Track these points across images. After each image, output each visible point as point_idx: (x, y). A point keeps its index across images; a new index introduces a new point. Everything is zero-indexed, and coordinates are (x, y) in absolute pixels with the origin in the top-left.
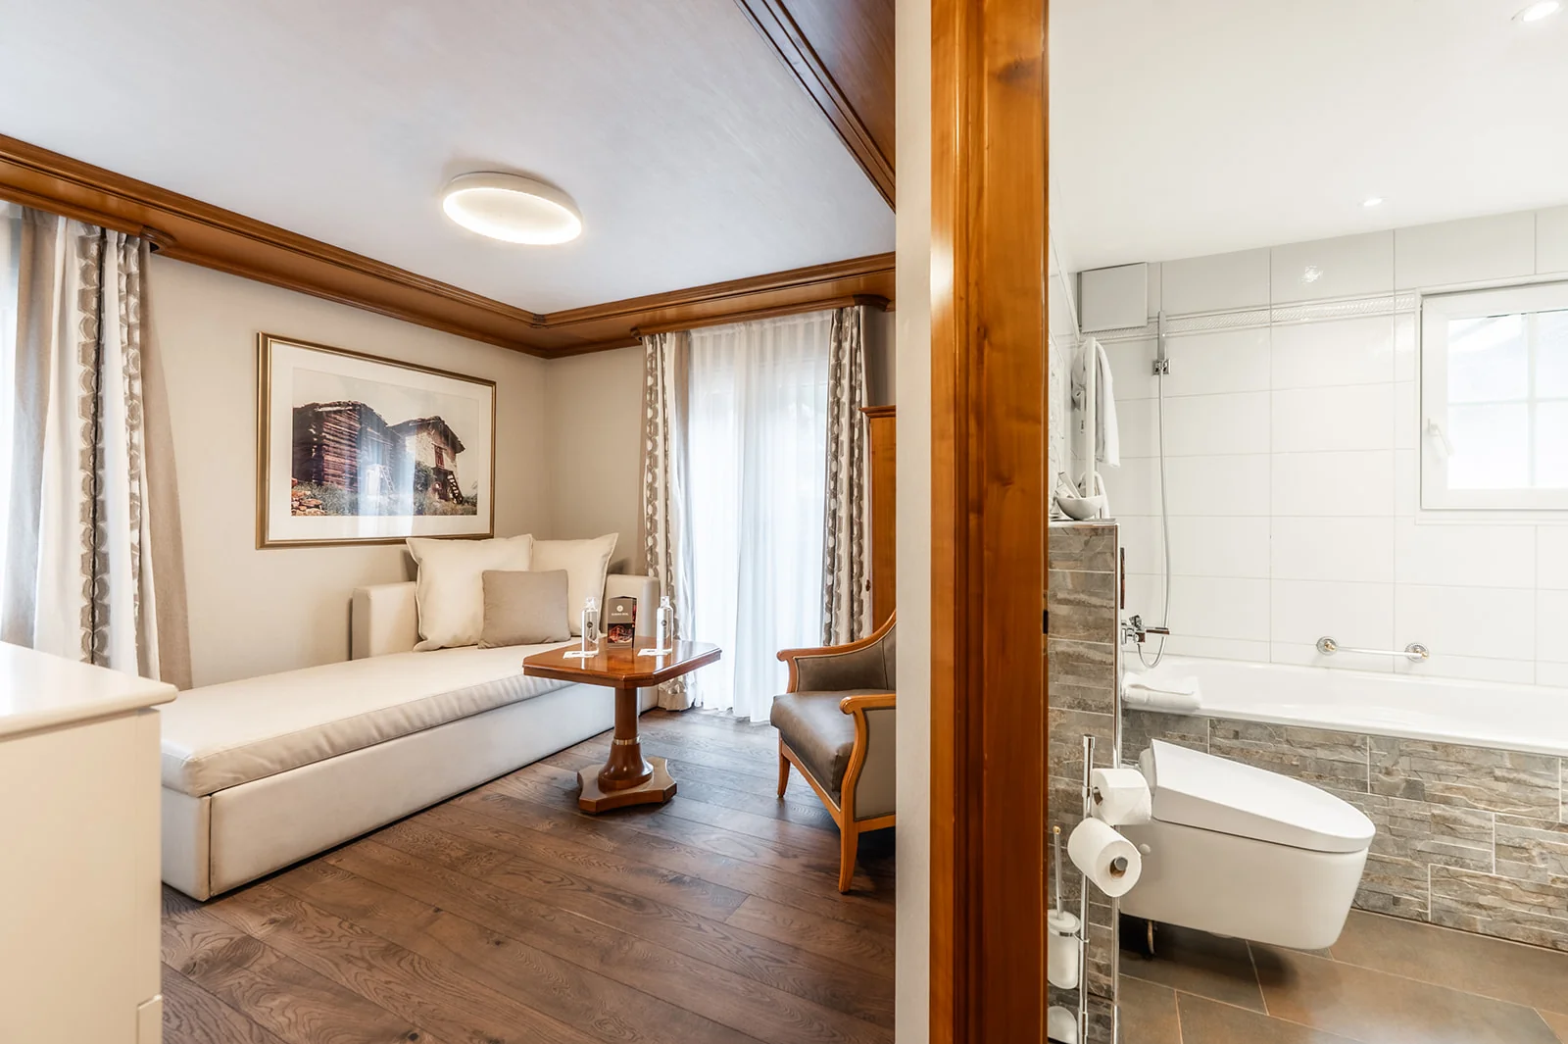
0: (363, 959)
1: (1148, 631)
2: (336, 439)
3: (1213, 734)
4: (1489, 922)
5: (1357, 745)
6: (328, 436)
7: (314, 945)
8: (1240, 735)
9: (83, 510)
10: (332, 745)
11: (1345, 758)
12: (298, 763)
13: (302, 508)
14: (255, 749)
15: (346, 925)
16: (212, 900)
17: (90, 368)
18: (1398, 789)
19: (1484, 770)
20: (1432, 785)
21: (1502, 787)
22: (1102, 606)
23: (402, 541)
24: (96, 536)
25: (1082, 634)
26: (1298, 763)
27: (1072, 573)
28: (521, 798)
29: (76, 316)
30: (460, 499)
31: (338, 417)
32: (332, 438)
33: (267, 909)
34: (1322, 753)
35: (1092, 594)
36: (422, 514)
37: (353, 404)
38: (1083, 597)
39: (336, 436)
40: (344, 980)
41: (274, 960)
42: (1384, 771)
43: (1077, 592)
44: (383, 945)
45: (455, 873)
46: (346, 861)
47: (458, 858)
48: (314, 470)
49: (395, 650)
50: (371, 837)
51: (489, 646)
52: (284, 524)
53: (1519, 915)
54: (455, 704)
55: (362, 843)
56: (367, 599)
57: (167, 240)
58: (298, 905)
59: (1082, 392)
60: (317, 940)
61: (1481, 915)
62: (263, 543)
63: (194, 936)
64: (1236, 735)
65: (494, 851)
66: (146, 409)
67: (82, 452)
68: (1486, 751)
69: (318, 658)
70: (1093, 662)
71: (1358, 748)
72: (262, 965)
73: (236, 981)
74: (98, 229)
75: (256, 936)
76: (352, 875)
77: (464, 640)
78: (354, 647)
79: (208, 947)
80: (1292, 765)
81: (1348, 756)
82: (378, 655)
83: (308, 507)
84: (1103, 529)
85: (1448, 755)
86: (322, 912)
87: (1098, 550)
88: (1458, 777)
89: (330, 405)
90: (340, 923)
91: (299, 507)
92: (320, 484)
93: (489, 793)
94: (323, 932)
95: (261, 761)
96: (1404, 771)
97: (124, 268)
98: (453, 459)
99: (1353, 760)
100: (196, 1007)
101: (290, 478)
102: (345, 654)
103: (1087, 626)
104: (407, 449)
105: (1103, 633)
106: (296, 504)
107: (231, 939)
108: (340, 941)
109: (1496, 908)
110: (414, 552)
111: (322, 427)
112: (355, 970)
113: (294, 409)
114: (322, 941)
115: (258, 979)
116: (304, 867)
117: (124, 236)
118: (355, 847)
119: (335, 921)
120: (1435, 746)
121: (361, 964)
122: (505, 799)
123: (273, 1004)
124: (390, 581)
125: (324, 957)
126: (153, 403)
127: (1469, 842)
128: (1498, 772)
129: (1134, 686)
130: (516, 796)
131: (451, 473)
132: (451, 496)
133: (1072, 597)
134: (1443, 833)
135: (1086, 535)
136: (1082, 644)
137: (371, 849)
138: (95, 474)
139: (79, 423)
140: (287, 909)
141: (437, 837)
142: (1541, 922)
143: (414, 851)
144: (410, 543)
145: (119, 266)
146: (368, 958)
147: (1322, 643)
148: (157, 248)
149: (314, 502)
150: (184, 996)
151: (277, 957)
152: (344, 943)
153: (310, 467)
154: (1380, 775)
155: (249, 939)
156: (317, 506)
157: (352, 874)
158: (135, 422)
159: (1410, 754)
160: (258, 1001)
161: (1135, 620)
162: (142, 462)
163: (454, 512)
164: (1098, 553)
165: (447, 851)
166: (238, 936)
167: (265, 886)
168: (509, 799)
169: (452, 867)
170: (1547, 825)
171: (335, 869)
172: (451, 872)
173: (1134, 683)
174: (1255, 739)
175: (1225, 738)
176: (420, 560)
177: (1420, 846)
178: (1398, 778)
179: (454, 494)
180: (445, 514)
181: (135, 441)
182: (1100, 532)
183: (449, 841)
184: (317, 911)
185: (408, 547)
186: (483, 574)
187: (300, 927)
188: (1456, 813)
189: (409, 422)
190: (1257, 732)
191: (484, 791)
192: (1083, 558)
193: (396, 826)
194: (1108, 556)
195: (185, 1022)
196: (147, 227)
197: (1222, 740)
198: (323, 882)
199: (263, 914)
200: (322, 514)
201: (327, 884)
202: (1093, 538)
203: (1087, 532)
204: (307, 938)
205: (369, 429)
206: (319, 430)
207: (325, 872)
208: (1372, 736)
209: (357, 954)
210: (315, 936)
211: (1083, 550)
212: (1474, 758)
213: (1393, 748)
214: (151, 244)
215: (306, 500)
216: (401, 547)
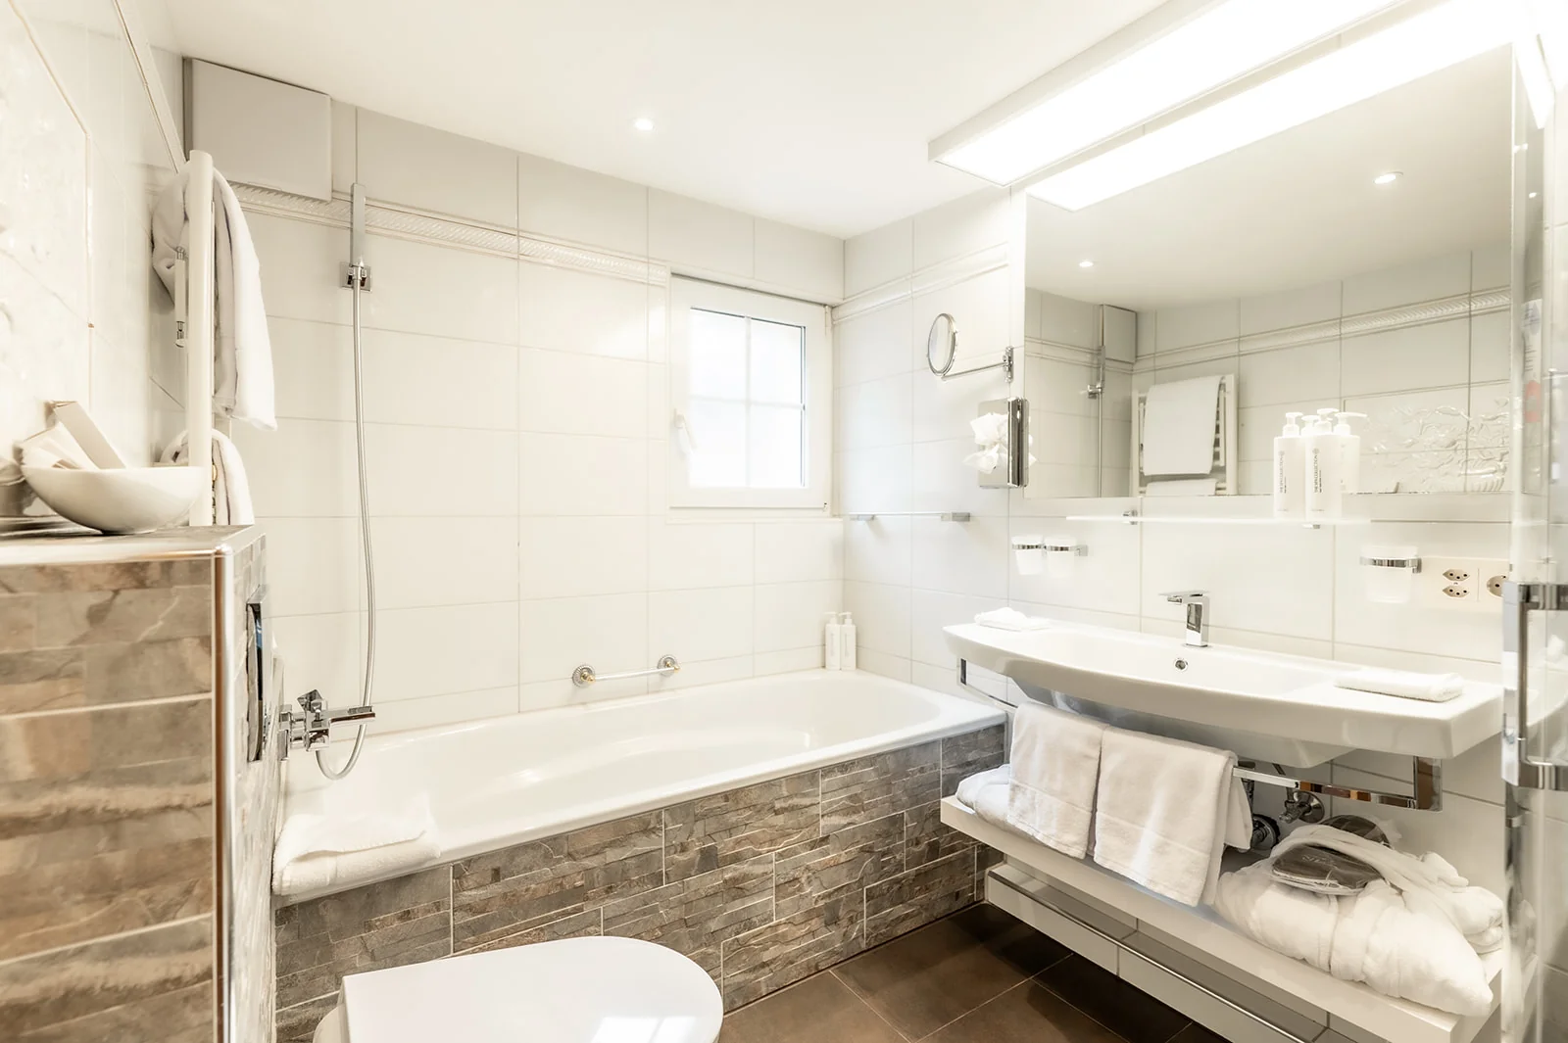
1: (333, 720)
3: (459, 889)
4: (770, 978)
5: (651, 826)
8: (502, 872)
11: (639, 849)
18: (693, 866)
19: (767, 808)
20: (725, 845)
21: (780, 820)
22: (165, 809)
25: (84, 919)
26: (583, 882)
27: (33, 724)
34: (612, 855)
35: (119, 778)
38: (80, 796)
42: (679, 849)
43: (54, 783)
53: (793, 954)
59: (180, 264)
61: (765, 974)
64: (497, 875)
68: (768, 785)
70: (129, 995)
71: (653, 831)
80: (576, 888)
81: (642, 845)
84: (167, 565)
85: (738, 803)
87: (149, 631)
88: (746, 825)
96: (699, 839)
99: (648, 848)
103: (102, 888)
105: (170, 891)
109: (775, 959)
120: (726, 796)
127: (754, 897)
128: (778, 805)
129: (305, 858)
133: (31, 807)
134: (734, 899)
135: (97, 588)
136: (82, 951)
142: (807, 950)
147: (578, 674)
154: (676, 856)
159: (704, 816)
161: (311, 700)
164: (150, 643)
170: (812, 845)
173: (302, 851)
174: (526, 869)
175: (480, 886)
177: (713, 926)
178: (693, 854)
182: (154, 573)
188: (744, 868)
190: (524, 859)
192: (83, 665)
194: (189, 649)
197: (473, 893)
202: (127, 595)
203: (101, 578)
208: (667, 809)
211: (83, 639)
212: (759, 796)
213: (688, 815)
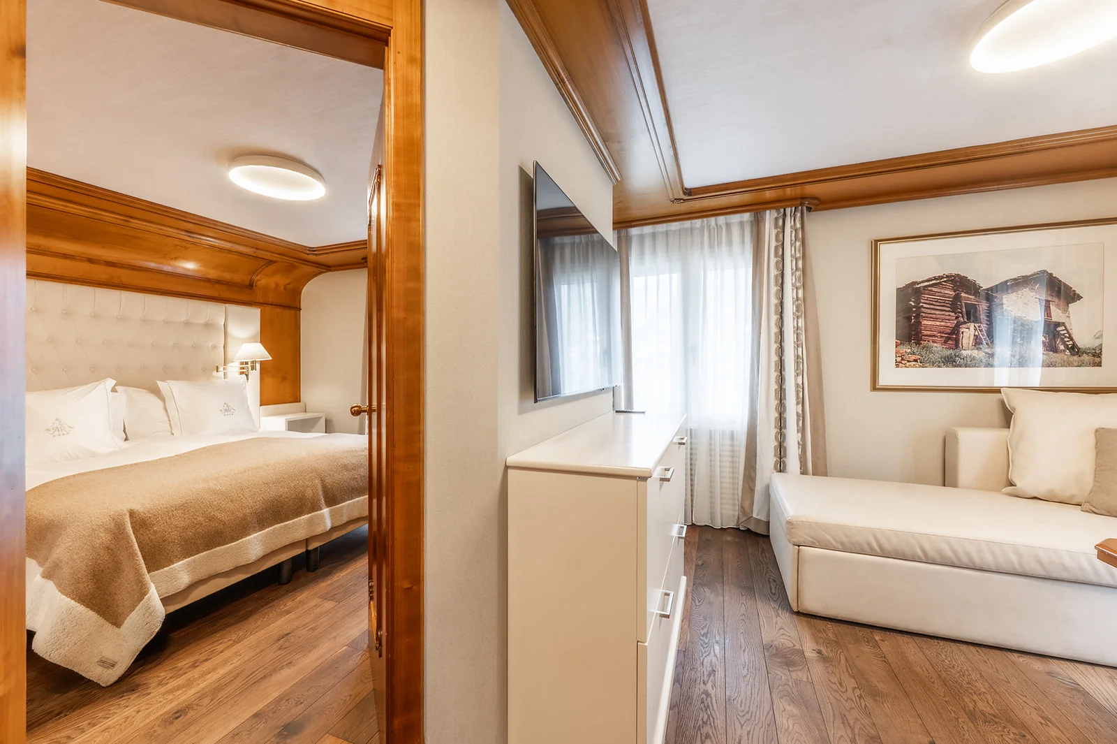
0: (852, 729)
2: (932, 307)
6: (925, 305)
7: (831, 690)
9: (776, 365)
10: (880, 546)
12: (854, 550)
13: (904, 362)
14: (826, 528)
15: (858, 692)
16: (798, 613)
17: (779, 288)
23: (998, 391)
24: (781, 380)
28: (1104, 703)
29: (773, 260)
30: (1074, 349)
31: (934, 289)
32: (928, 306)
33: (821, 641)
36: (1022, 366)
37: (947, 276)
39: (932, 304)
40: (832, 733)
41: (805, 679)
44: (872, 732)
45: (970, 724)
46: (888, 645)
47: (982, 712)
48: (913, 333)
49: (984, 486)
50: (916, 638)
51: (1096, 511)
52: (890, 374)
54: (1014, 558)
55: (906, 638)
56: (955, 438)
57: (814, 201)
58: (839, 652)
60: (834, 687)
62: (875, 387)
63: (780, 629)
65: (1028, 736)
66: (805, 307)
67: (776, 334)
69: (916, 477)
72: (798, 675)
73: (781, 674)
74: (782, 210)
75: (806, 654)
76: (883, 657)
77: (1065, 495)
78: (947, 477)
79: (782, 640)
82: (965, 488)
83: (908, 361)
86: (849, 670)
89: (927, 281)
90: (855, 688)
91: (901, 361)
92: (918, 343)
93: (1058, 670)
94: (840, 684)
95: (828, 537)
97: (794, 228)
98: (1066, 310)
100: (757, 671)
101: (895, 340)
102: (940, 480)
104: (1005, 307)
106: (899, 359)
107: (794, 646)
108: (846, 701)
110: (1008, 402)
111: (920, 299)
112: (842, 732)
113: (897, 289)
114: (836, 691)
115: (791, 684)
116: (857, 628)
117: (793, 208)
118: (900, 638)
119: (852, 684)
121: (849, 732)
122: (1077, 689)
123: (788, 708)
124: (989, 426)
125: (831, 704)
126: (809, 301)
130: (1099, 698)
131: (1063, 324)
132: (1062, 347)
137: (911, 649)
138: (781, 345)
139: (774, 318)
140: (831, 651)
141: (973, 676)
143: (944, 675)
144: (1006, 394)
145: (791, 227)
146: (856, 731)
148: (811, 208)
149: (913, 357)
150: (757, 661)
151: (808, 678)
152: (847, 705)
153: (911, 332)
155: (802, 653)
156: (916, 361)
157: (885, 657)
158: (799, 314)
160: (782, 698)
162: (803, 337)
163: (1070, 364)
165: (975, 698)
166: (798, 647)
167: (829, 625)
168: (1084, 693)
169: (972, 716)
171: (876, 645)
172: (967, 720)
176: (1014, 409)
179: (1066, 346)
180: (1055, 366)
181: (800, 325)
183: (984, 690)
184: (847, 666)
185: (1003, 396)
186: (1096, 431)
187: (830, 670)
189: (1007, 281)
191: (1055, 666)
193: (941, 643)
195: (749, 676)
196: (803, 198)
198: (862, 649)
199: (817, 643)
200: (920, 366)
201: (865, 654)
204: (830, 681)
205: (963, 295)
206: (917, 302)
207: (868, 642)
209: (851, 722)
210: (835, 683)
214: (807, 207)
215: (907, 356)
216: (996, 396)
